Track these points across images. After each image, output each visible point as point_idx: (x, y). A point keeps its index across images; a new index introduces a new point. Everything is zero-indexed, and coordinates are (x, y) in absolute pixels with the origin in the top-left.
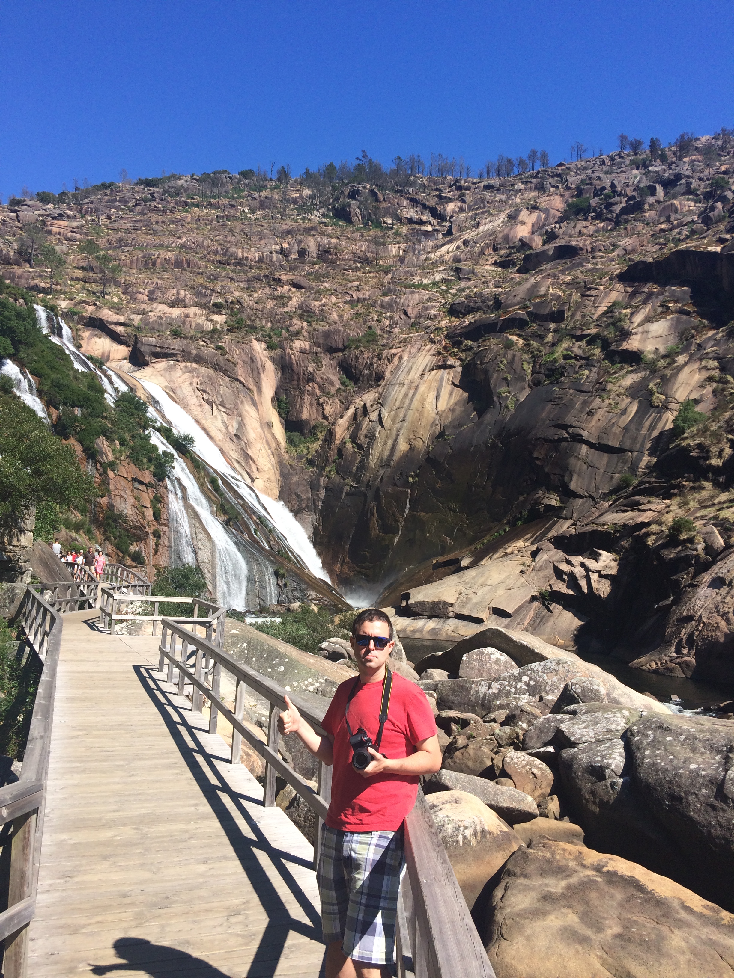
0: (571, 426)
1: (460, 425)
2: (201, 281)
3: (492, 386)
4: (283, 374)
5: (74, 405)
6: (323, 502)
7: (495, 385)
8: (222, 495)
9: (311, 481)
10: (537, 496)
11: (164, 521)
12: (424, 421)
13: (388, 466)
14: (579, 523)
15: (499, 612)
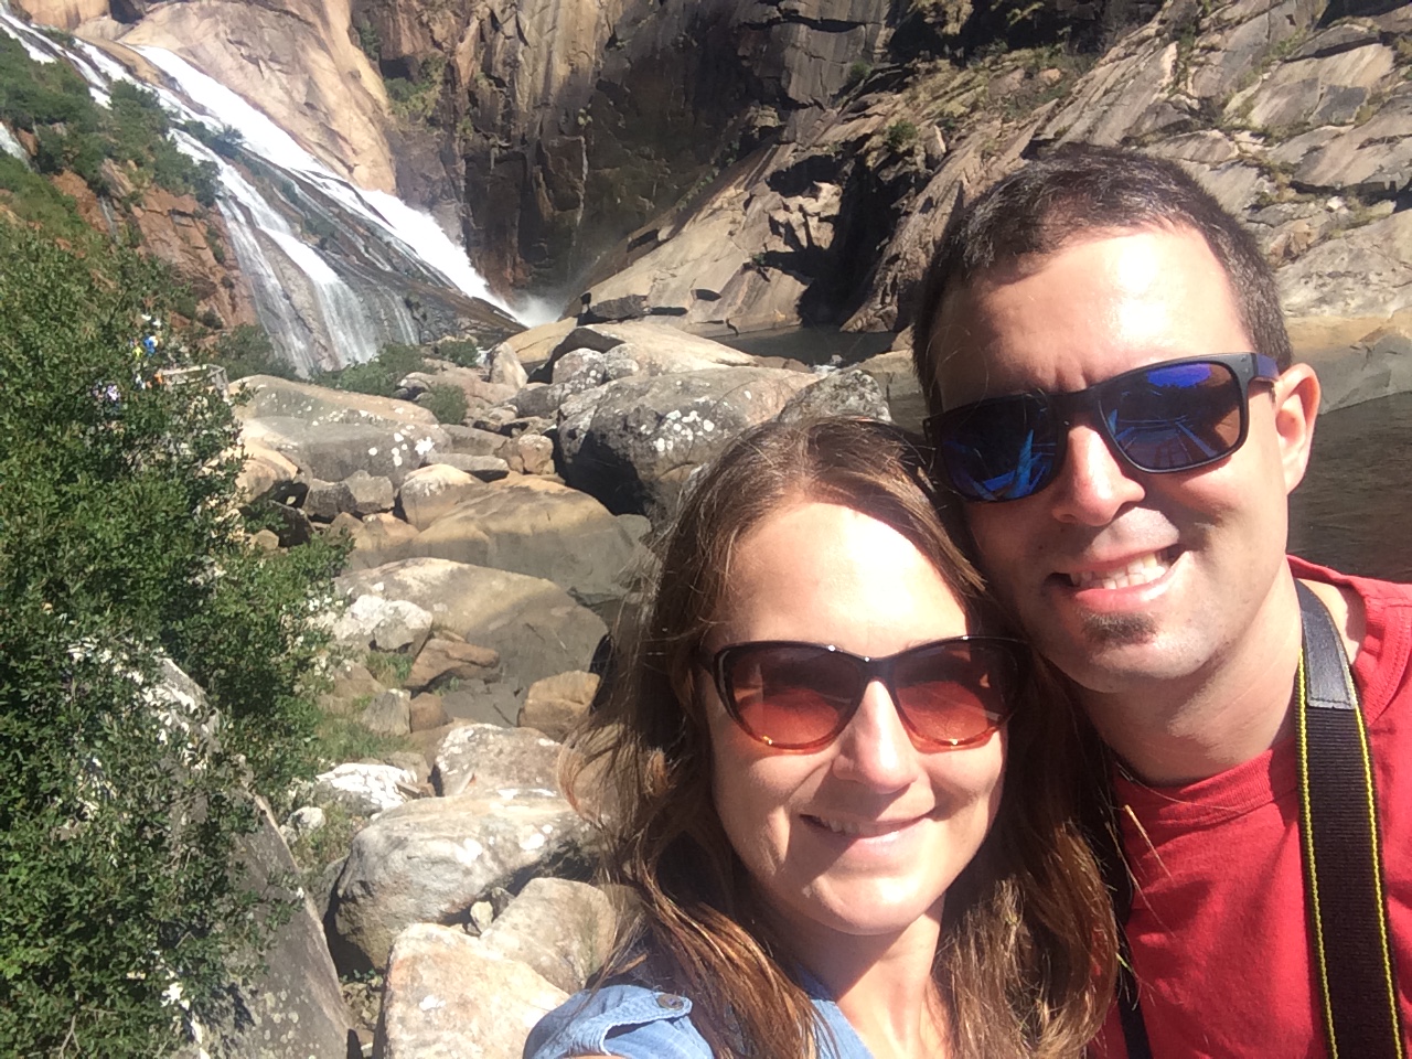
1: (636, 21)
5: (52, 121)
6: (466, 180)
8: (303, 206)
9: (441, 152)
10: (749, 115)
11: (231, 263)
12: (584, 24)
13: (547, 105)
14: (800, 148)
15: (705, 295)
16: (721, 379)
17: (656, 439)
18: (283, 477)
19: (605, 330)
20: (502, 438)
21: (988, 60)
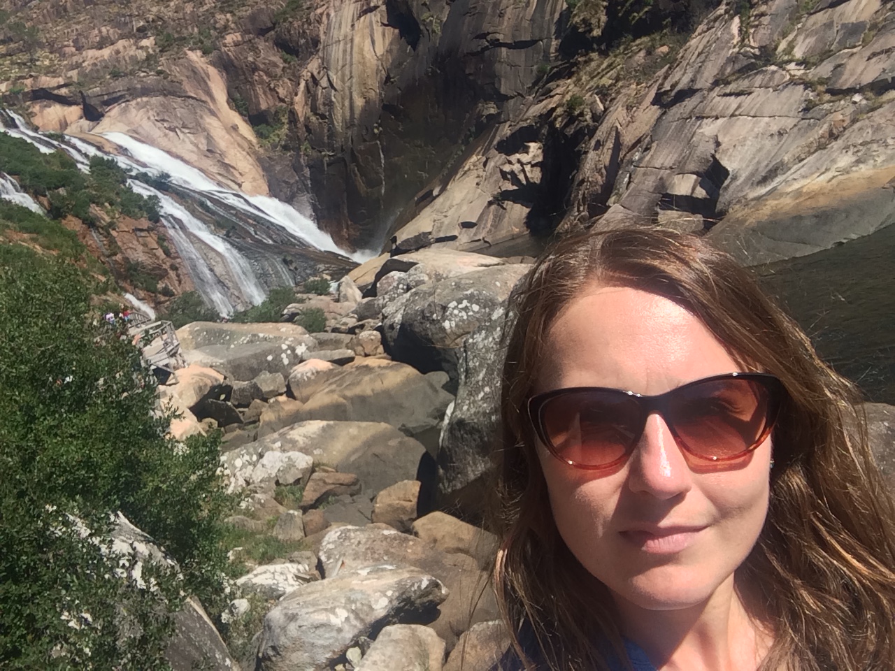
0: (489, 34)
1: (400, 64)
2: (116, 10)
3: (415, 16)
4: (227, 73)
5: (57, 188)
6: (311, 180)
7: (418, 14)
8: (214, 213)
9: (293, 165)
10: (478, 109)
11: (176, 255)
12: (369, 71)
13: (353, 125)
14: (513, 124)
15: (467, 225)
16: (480, 277)
17: (444, 321)
18: (215, 384)
19: (405, 258)
20: (350, 336)
21: (622, 48)
